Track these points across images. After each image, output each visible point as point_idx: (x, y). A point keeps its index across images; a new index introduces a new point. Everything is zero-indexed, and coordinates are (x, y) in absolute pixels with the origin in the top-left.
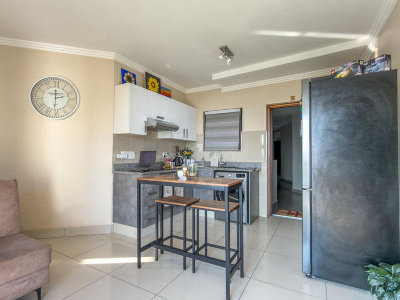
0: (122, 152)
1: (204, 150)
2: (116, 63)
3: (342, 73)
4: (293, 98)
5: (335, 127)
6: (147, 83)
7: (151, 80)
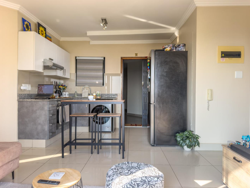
0: (23, 85)
1: (76, 85)
2: (19, 13)
3: (167, 48)
4: (136, 54)
5: (165, 74)
6: (39, 31)
7: (41, 29)
